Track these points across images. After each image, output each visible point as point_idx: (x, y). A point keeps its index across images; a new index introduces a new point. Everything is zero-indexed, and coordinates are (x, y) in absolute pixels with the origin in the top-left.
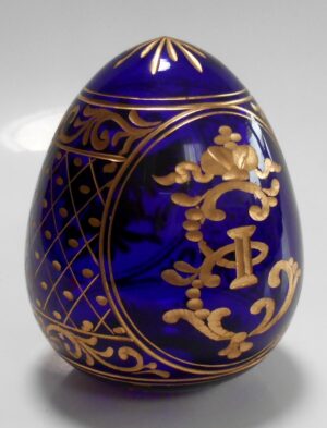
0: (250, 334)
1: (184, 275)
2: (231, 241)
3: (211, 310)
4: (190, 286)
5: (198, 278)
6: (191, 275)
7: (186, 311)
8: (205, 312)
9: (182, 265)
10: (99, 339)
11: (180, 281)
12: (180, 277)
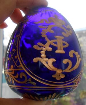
0: (63, 71)
1: (40, 47)
2: (56, 39)
3: (49, 59)
4: (42, 50)
5: (44, 48)
6: (42, 46)
7: (41, 58)
8: (47, 59)
9: (40, 44)
10: (15, 71)
11: (39, 49)
12: (39, 47)
